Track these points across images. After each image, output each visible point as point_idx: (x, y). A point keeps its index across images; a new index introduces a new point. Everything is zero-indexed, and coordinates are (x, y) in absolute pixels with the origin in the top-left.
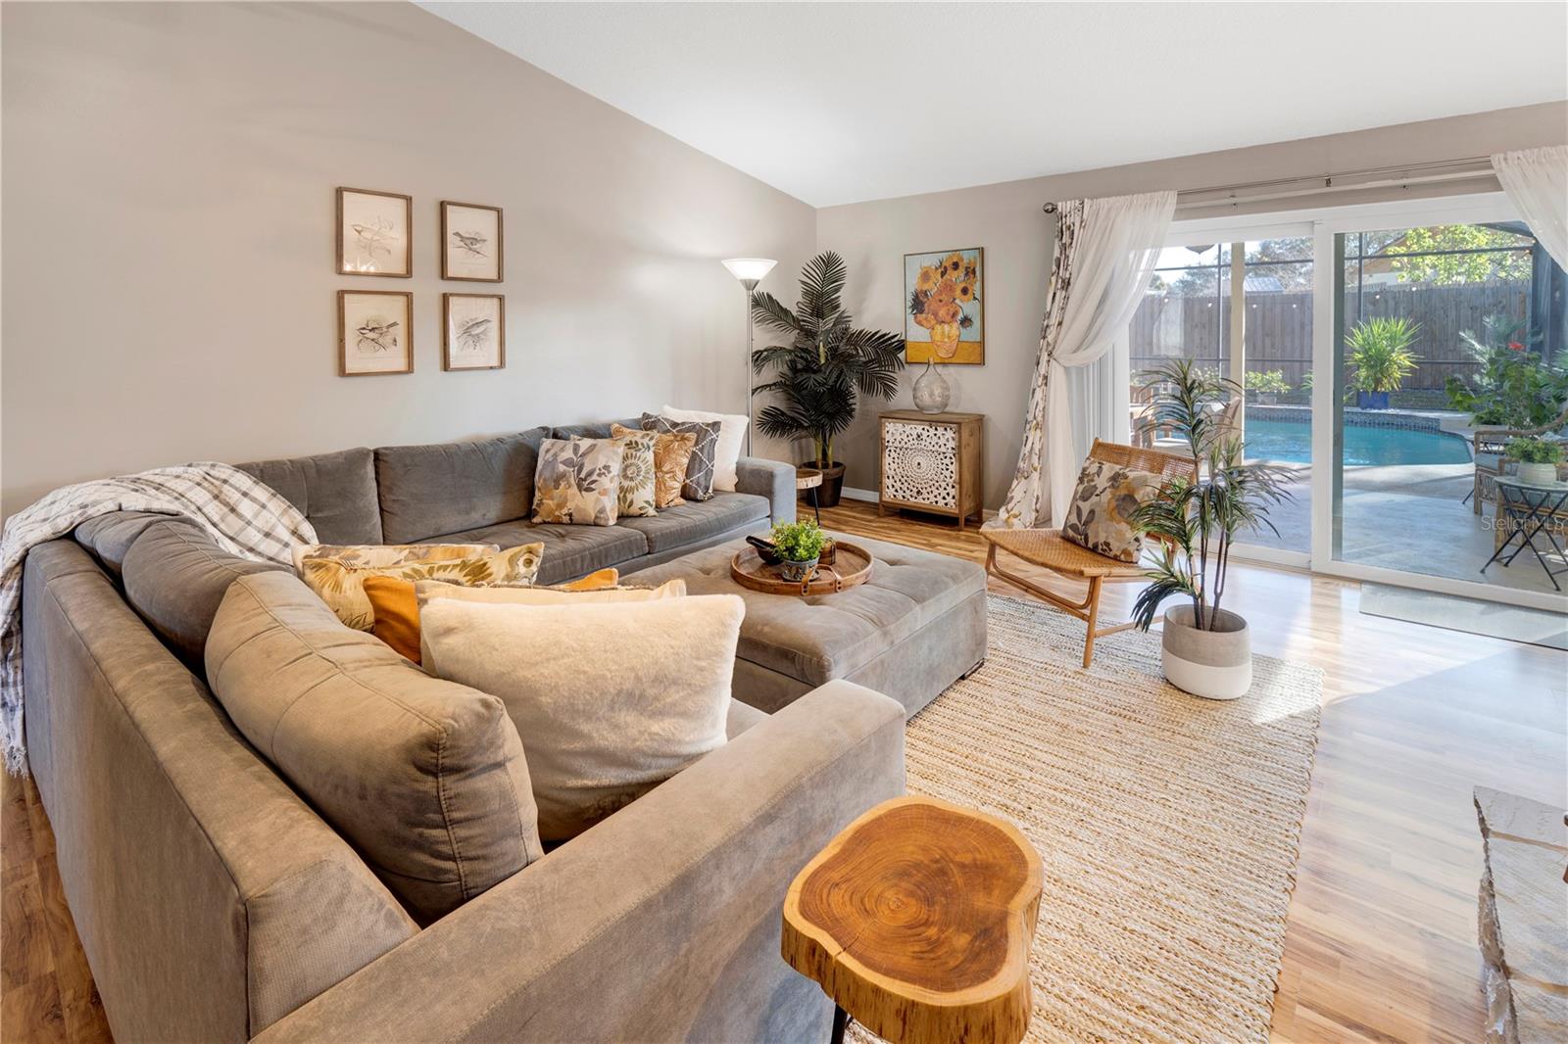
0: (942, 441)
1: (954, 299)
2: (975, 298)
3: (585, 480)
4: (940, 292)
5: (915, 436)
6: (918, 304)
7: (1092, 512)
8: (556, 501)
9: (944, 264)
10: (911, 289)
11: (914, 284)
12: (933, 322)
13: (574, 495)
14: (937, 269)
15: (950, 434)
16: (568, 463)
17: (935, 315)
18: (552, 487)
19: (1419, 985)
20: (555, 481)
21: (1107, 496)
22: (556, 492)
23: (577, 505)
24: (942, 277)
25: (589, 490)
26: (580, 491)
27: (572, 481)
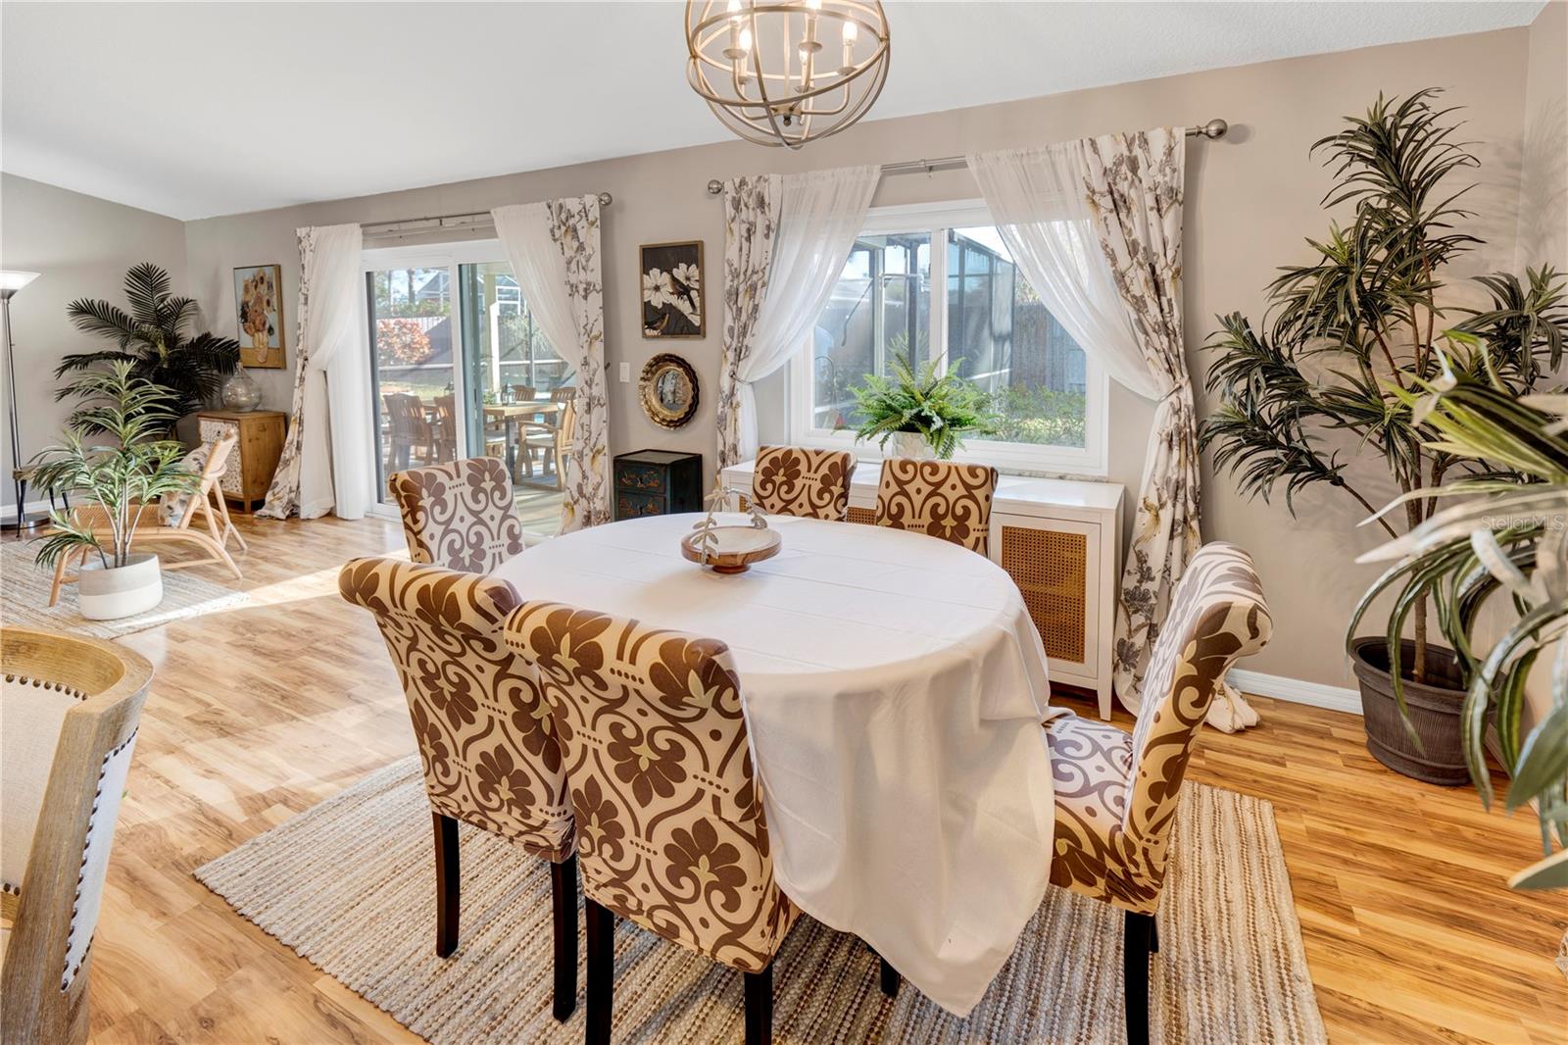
1: (263, 310)
2: (274, 310)
4: (255, 303)
6: (244, 313)
9: (256, 278)
10: (240, 300)
11: (241, 295)
12: (254, 330)
17: (254, 324)
24: (255, 289)
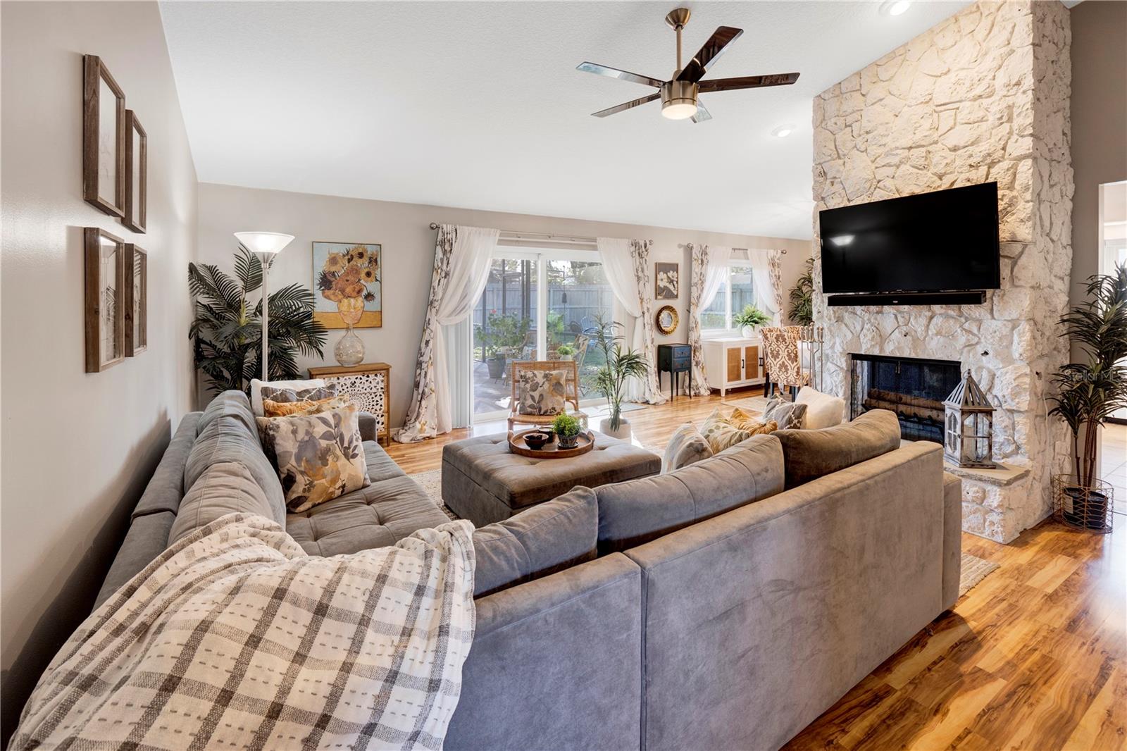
0: (374, 384)
1: (359, 280)
2: (377, 280)
3: (349, 448)
4: (347, 274)
5: (349, 385)
6: (326, 282)
7: (541, 395)
8: (329, 478)
9: (350, 253)
10: (319, 270)
11: (322, 265)
12: (341, 297)
13: (344, 465)
14: (344, 256)
15: (380, 378)
16: (327, 436)
17: (343, 291)
18: (321, 465)
20: (320, 458)
21: (546, 386)
22: (327, 469)
23: (350, 475)
24: (349, 262)
25: (354, 456)
26: (348, 460)
27: (338, 452)
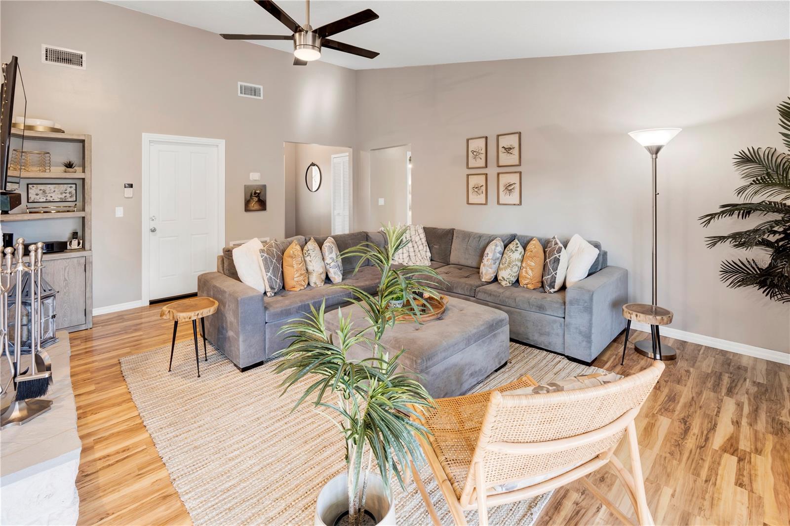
19: (105, 490)
